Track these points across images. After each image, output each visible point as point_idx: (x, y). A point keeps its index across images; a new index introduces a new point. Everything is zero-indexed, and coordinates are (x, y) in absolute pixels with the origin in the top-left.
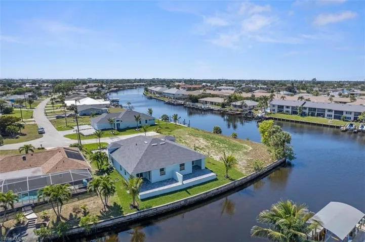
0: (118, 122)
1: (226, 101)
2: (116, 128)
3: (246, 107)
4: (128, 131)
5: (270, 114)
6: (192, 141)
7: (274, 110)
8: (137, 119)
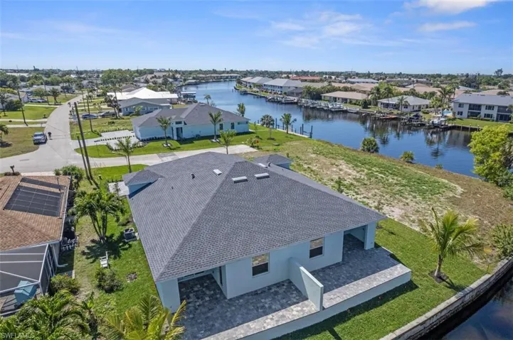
0: (179, 126)
1: (370, 97)
2: (175, 138)
3: (406, 107)
4: (196, 142)
5: (454, 119)
6: (324, 166)
7: (461, 113)
8: (215, 120)
